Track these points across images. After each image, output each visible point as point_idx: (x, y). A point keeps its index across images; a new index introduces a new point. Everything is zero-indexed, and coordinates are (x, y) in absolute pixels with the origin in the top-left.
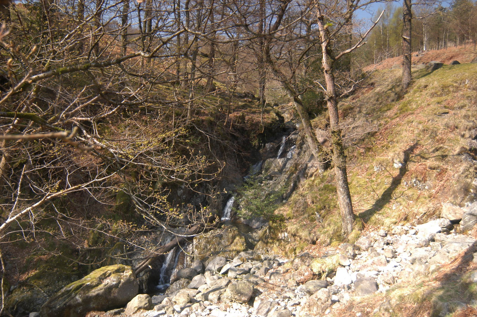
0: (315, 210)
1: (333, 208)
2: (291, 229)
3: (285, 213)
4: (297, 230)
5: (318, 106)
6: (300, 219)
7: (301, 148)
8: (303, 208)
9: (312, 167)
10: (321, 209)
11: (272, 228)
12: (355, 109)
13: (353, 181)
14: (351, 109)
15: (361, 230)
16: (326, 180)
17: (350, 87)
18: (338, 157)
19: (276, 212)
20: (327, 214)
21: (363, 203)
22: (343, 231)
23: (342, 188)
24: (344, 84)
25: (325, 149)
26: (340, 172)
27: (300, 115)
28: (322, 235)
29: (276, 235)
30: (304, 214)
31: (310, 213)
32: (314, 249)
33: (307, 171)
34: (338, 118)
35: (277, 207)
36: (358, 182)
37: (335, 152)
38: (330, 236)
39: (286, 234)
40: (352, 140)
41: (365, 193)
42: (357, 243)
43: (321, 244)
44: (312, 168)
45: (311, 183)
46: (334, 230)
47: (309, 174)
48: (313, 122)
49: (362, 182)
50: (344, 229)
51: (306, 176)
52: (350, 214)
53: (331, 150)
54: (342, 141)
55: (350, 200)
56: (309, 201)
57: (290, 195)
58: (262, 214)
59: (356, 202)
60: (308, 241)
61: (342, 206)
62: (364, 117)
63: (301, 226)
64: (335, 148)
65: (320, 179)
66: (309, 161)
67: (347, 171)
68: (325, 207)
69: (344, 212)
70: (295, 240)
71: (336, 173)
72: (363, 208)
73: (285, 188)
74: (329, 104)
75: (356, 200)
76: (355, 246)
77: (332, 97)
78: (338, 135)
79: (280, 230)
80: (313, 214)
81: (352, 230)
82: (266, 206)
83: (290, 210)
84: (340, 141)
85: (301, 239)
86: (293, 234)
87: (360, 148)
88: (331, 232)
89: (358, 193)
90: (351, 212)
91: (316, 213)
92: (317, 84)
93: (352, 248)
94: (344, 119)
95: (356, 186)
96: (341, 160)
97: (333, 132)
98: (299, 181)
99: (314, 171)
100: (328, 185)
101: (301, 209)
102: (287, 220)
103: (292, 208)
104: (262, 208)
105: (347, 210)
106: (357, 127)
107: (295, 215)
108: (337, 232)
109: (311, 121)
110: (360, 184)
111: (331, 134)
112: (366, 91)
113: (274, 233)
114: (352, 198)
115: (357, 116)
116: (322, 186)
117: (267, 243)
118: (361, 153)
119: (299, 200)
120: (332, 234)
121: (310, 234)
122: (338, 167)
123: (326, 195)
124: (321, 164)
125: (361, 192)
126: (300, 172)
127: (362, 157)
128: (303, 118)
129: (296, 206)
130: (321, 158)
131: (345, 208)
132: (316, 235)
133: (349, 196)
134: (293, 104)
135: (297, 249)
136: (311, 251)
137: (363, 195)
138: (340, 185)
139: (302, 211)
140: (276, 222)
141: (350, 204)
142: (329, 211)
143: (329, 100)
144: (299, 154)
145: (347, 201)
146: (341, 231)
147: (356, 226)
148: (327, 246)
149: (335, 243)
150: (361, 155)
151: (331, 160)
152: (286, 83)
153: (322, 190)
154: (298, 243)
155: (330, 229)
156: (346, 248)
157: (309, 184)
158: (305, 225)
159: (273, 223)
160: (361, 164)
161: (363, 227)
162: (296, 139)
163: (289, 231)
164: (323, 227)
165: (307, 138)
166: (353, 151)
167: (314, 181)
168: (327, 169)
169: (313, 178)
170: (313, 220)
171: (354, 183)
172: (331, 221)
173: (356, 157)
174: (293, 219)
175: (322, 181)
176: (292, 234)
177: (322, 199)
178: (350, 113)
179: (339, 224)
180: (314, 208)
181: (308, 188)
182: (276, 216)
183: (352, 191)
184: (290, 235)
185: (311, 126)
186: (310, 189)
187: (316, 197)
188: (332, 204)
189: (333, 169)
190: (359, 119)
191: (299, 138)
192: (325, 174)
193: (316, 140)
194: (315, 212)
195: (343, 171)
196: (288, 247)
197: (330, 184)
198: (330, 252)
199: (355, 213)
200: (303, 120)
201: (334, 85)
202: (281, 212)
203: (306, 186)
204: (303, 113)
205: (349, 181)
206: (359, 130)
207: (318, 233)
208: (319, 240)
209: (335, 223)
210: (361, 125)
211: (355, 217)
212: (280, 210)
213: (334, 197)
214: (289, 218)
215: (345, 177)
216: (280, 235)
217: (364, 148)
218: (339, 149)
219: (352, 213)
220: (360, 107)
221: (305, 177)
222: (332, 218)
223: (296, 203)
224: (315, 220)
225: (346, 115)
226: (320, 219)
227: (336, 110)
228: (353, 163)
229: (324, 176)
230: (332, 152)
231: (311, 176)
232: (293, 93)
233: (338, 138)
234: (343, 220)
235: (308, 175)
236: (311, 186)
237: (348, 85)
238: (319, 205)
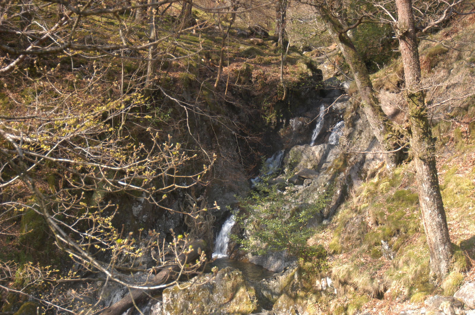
0: (380, 236)
1: (413, 232)
2: (339, 272)
3: (326, 244)
4: (349, 273)
5: (384, 49)
6: (354, 253)
7: (354, 126)
8: (359, 234)
9: (373, 159)
10: (391, 236)
11: (304, 270)
12: (450, 54)
13: (449, 184)
14: (444, 52)
15: (465, 272)
16: (399, 182)
17: (441, 13)
18: (421, 140)
19: (311, 242)
20: (403, 243)
21: (467, 222)
22: (431, 273)
23: (429, 197)
24: (430, 8)
25: (396, 126)
26: (424, 167)
27: (351, 66)
28: (395, 282)
29: (311, 284)
30: (361, 244)
31: (373, 243)
32: (381, 307)
33: (365, 167)
34: (419, 69)
35: (312, 233)
36: (457, 185)
37: (414, 132)
38: (409, 283)
39: (329, 281)
40: (446, 109)
41: (470, 204)
42: (458, 295)
43: (392, 298)
44: (373, 162)
45: (372, 188)
46: (416, 271)
47: (369, 173)
48: (374, 78)
49: (464, 186)
50: (434, 270)
51: (363, 175)
52: (445, 244)
53: (407, 128)
54: (427, 111)
55: (444, 218)
56: (370, 221)
57: (334, 211)
58: (285, 246)
59: (454, 222)
60: (370, 293)
61: (429, 229)
62: (466, 67)
63: (356, 267)
64: (415, 123)
65: (389, 181)
66: (369, 149)
67: (438, 166)
68: (398, 230)
69: (434, 240)
70: (346, 291)
71: (418, 169)
72: (468, 232)
73: (326, 197)
74: (402, 45)
75: (454, 217)
76: (453, 300)
77: (407, 32)
78: (419, 100)
79: (319, 274)
80: (377, 244)
81: (448, 271)
82: (292, 231)
83: (336, 238)
84: (424, 112)
85: (356, 289)
86: (343, 280)
87: (461, 123)
88: (410, 277)
89: (459, 205)
90: (446, 239)
91: (382, 241)
92: (381, 9)
93: (449, 305)
94: (430, 72)
95: (455, 191)
96: (427, 146)
97: (411, 96)
98: (352, 186)
99: (377, 167)
100: (403, 191)
101: (356, 235)
102: (330, 255)
103: (339, 235)
104: (285, 236)
105: (439, 235)
106: (454, 85)
107: (345, 246)
108: (422, 275)
109: (371, 76)
110: (461, 189)
111: (406, 99)
112: (471, 19)
113: (307, 280)
114: (447, 214)
115: (455, 66)
116: (392, 193)
117: (295, 298)
118: (463, 132)
119: (351, 218)
120: (413, 279)
121: (372, 279)
122: (420, 158)
123: (400, 209)
124: (391, 155)
125: (463, 202)
126: (353, 168)
127: (465, 140)
128: (356, 72)
129: (346, 230)
130: (390, 143)
131: (435, 233)
132: (383, 282)
133: (442, 211)
134: (337, 46)
135: (350, 307)
136: (374, 310)
137: (467, 208)
138: (424, 191)
139: (358, 239)
140: (310, 260)
141: (444, 226)
142: (407, 237)
143: (402, 38)
144: (350, 137)
145: (437, 220)
146: (428, 273)
147: (455, 264)
148: (404, 301)
149: (417, 295)
150: (462, 136)
151: (408, 146)
152: (323, 10)
153: (393, 200)
154: (351, 296)
155: (409, 271)
156: (438, 305)
157: (369, 190)
158: (363, 264)
159: (305, 261)
160: (463, 153)
161: (468, 267)
162: (344, 110)
163: (335, 276)
164: (397, 268)
165: (363, 107)
166: (448, 129)
167: (377, 185)
168: (401, 163)
169: (376, 180)
170: (377, 255)
171: (451, 187)
172: (409, 256)
173: (452, 140)
174: (341, 253)
175: (393, 185)
176: (340, 281)
177: (393, 217)
178: (442, 60)
179: (425, 262)
180: (379, 234)
181: (367, 198)
182: (311, 249)
183: (447, 202)
184: (336, 282)
185: (370, 85)
186: (370, 199)
187: (382, 214)
188: (412, 225)
189: (412, 162)
190: (458, 70)
191: (350, 108)
192: (397, 171)
193: (381, 110)
194: (380, 239)
195: (429, 165)
196: (333, 304)
197: (406, 189)
198: (409, 312)
199: (453, 241)
200: (356, 76)
201: (411, 11)
202: (320, 242)
203: (364, 193)
204: (356, 63)
205: (441, 183)
206: (459, 90)
207: (387, 278)
208: (389, 291)
209: (418, 260)
210: (461, 81)
211: (453, 248)
212: (318, 239)
213: (415, 212)
214: (335, 252)
215: (433, 176)
216: (318, 282)
217: (468, 123)
218: (422, 125)
219: (448, 240)
220: (460, 50)
221: (361, 179)
222: (411, 251)
223: (345, 224)
224: (381, 255)
225: (434, 63)
226: (389, 253)
227: (416, 55)
228: (449, 151)
229: (395, 176)
230: (410, 132)
231: (373, 175)
232: (337, 27)
233: (420, 106)
234: (432, 255)
235: (366, 173)
236: (373, 194)
237: (437, 9)
238: (388, 228)
